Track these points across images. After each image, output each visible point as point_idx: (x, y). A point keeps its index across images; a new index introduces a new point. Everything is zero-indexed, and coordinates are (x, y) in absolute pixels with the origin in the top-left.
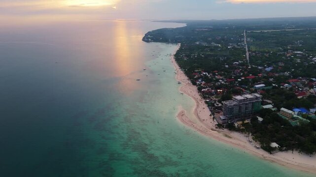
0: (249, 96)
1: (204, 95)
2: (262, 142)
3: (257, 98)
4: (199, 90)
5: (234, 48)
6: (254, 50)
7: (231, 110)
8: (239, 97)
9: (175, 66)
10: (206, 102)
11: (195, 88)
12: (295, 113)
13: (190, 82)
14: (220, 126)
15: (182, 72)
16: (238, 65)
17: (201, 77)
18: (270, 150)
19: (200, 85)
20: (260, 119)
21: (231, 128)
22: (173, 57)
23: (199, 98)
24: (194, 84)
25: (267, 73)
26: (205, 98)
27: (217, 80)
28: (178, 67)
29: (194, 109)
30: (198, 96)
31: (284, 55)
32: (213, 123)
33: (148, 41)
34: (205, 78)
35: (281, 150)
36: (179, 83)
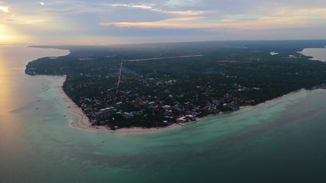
0: (108, 108)
1: (86, 112)
2: (111, 127)
3: (112, 109)
4: (83, 109)
5: (110, 78)
6: (123, 79)
7: (99, 116)
8: (103, 110)
9: (64, 96)
10: (87, 116)
11: (80, 109)
12: (131, 114)
13: (76, 106)
14: (93, 125)
15: (70, 100)
16: (110, 91)
17: (84, 102)
18: (114, 129)
19: (83, 107)
20: (113, 119)
21: (98, 124)
22: (61, 88)
23: (83, 114)
24: (80, 106)
25: (127, 95)
26: (86, 113)
27: (95, 103)
28: (67, 96)
29: (80, 120)
30: (82, 113)
31: (141, 82)
32: (90, 124)
33: (33, 74)
34: (87, 102)
35: (119, 128)
36: (69, 107)
